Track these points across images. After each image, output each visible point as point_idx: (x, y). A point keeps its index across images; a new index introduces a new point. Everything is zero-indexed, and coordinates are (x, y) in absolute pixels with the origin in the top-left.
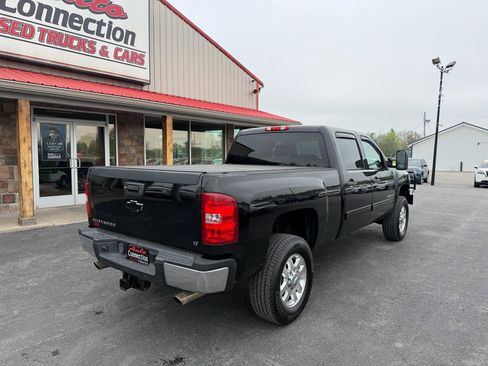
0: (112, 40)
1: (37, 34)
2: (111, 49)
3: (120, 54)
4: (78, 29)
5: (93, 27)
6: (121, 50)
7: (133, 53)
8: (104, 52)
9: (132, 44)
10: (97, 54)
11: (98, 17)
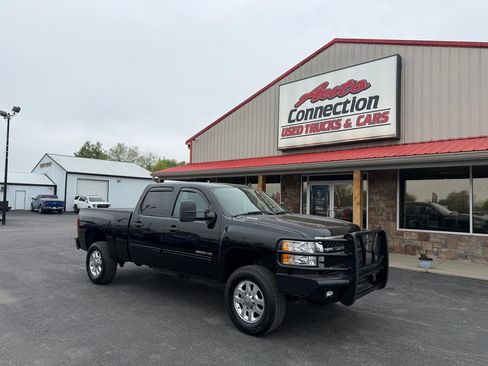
0: (355, 112)
1: (305, 129)
2: (354, 120)
3: (362, 120)
4: (329, 114)
5: (340, 108)
6: (363, 117)
7: (375, 115)
8: (348, 125)
9: (375, 107)
10: (342, 128)
11: (343, 100)
